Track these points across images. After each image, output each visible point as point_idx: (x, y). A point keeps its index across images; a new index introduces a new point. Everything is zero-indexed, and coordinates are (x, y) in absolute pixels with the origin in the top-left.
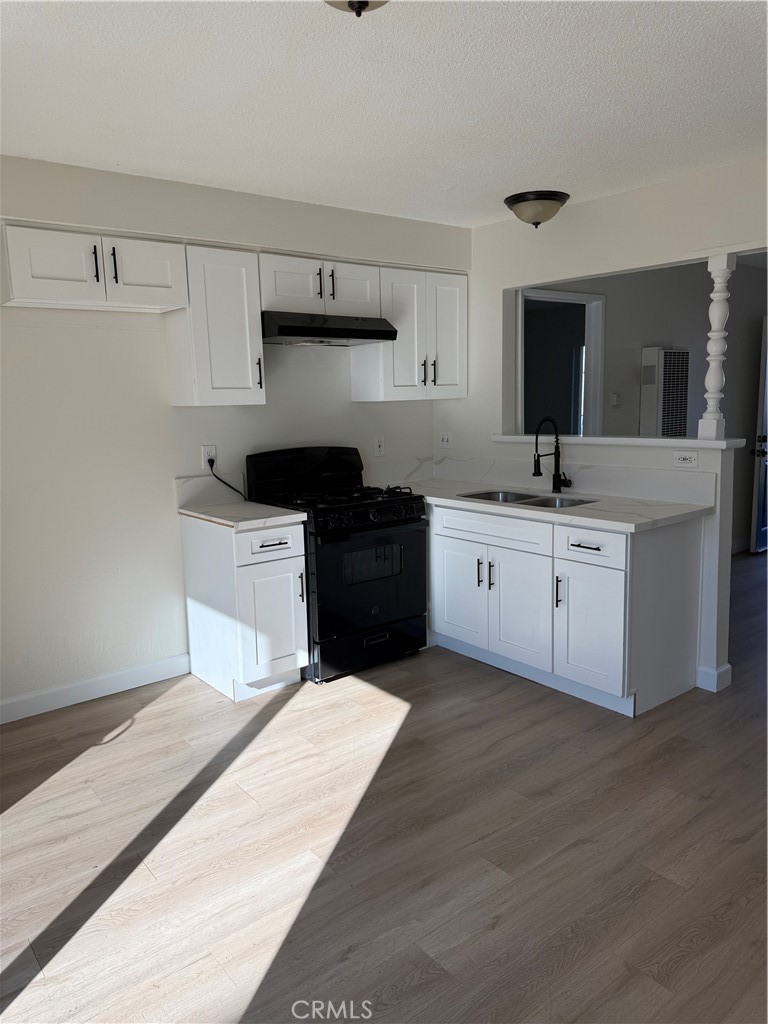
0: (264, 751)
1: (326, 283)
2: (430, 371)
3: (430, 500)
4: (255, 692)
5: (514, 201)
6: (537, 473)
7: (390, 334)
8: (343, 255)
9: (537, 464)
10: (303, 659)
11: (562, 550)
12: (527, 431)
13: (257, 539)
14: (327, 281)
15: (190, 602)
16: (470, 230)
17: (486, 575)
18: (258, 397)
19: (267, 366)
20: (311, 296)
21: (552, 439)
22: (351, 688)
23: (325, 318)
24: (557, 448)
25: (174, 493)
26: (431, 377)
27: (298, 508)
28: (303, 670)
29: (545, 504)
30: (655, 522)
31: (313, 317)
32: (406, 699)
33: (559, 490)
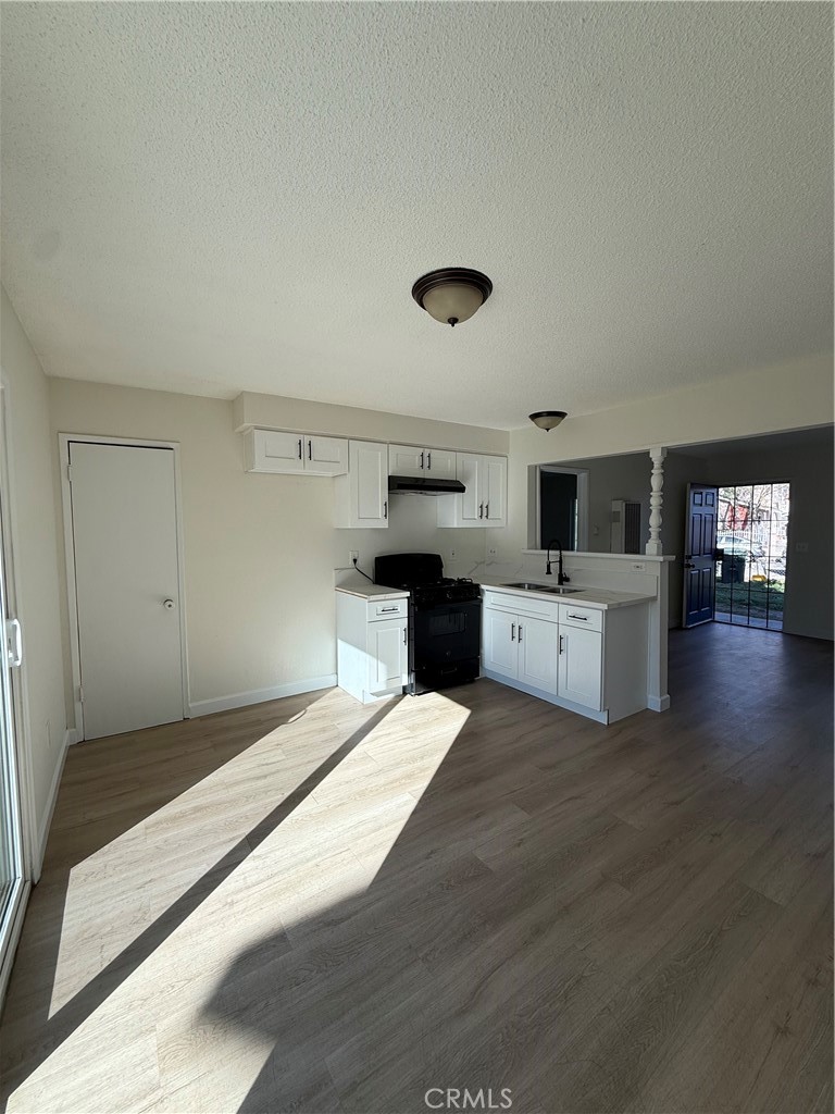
0: (380, 733)
1: (426, 460)
2: (484, 511)
3: (483, 587)
4: (375, 699)
5: (534, 417)
6: (549, 572)
7: (461, 489)
8: (436, 446)
9: (549, 566)
10: (405, 680)
11: (563, 619)
12: (542, 548)
13: (380, 606)
15: (339, 642)
16: (508, 432)
17: (517, 633)
18: (384, 524)
19: (390, 506)
20: (417, 467)
21: (558, 552)
22: (434, 699)
23: (424, 480)
24: (561, 558)
25: (333, 578)
26: (485, 514)
27: (405, 589)
28: (404, 688)
29: (554, 591)
30: (620, 604)
31: (417, 479)
32: (468, 708)
33: (562, 584)
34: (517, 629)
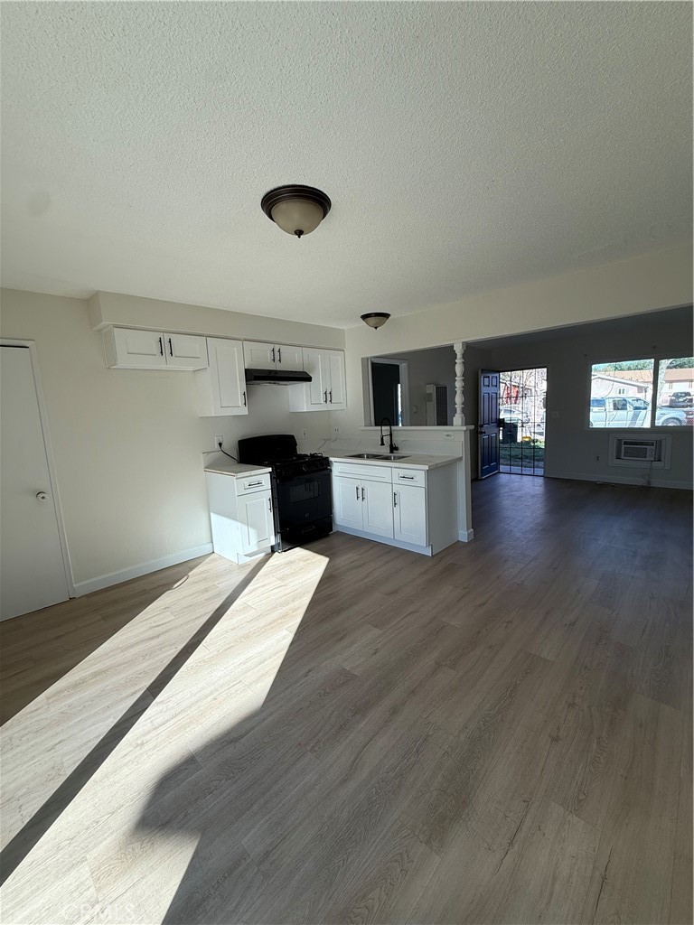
2: (328, 396)
3: (331, 459)
4: (248, 559)
5: (365, 317)
6: (382, 444)
7: (309, 379)
8: (284, 342)
9: (382, 440)
10: (273, 540)
11: (396, 480)
12: (376, 425)
13: (246, 482)
14: (277, 354)
15: (212, 514)
16: (344, 330)
17: (361, 494)
18: (244, 411)
19: (248, 395)
20: (269, 361)
21: (388, 428)
22: (298, 552)
23: (276, 372)
24: (391, 432)
25: (202, 461)
26: (329, 399)
27: (267, 466)
28: (272, 547)
29: (387, 458)
30: (437, 464)
31: (270, 371)
32: (326, 556)
33: (393, 452)
34: (360, 491)
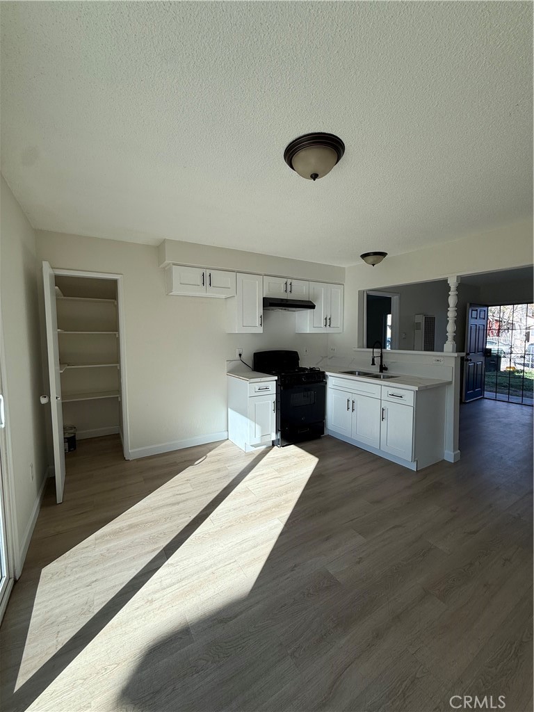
0: (258, 474)
1: (288, 287)
2: (328, 322)
3: (327, 373)
4: (254, 449)
5: (364, 256)
6: (373, 364)
7: (313, 307)
8: (295, 277)
9: (373, 360)
10: (274, 437)
11: (385, 397)
12: (368, 347)
13: (257, 386)
14: (289, 287)
15: (229, 409)
16: (344, 268)
17: (351, 406)
18: (260, 330)
19: (264, 318)
20: (282, 291)
21: (379, 350)
22: (293, 449)
23: (287, 300)
24: (381, 354)
25: (226, 367)
26: (328, 324)
27: (274, 375)
28: (273, 442)
29: (377, 377)
30: (427, 386)
31: (282, 300)
32: (317, 457)
33: (382, 371)
34: (351, 403)
